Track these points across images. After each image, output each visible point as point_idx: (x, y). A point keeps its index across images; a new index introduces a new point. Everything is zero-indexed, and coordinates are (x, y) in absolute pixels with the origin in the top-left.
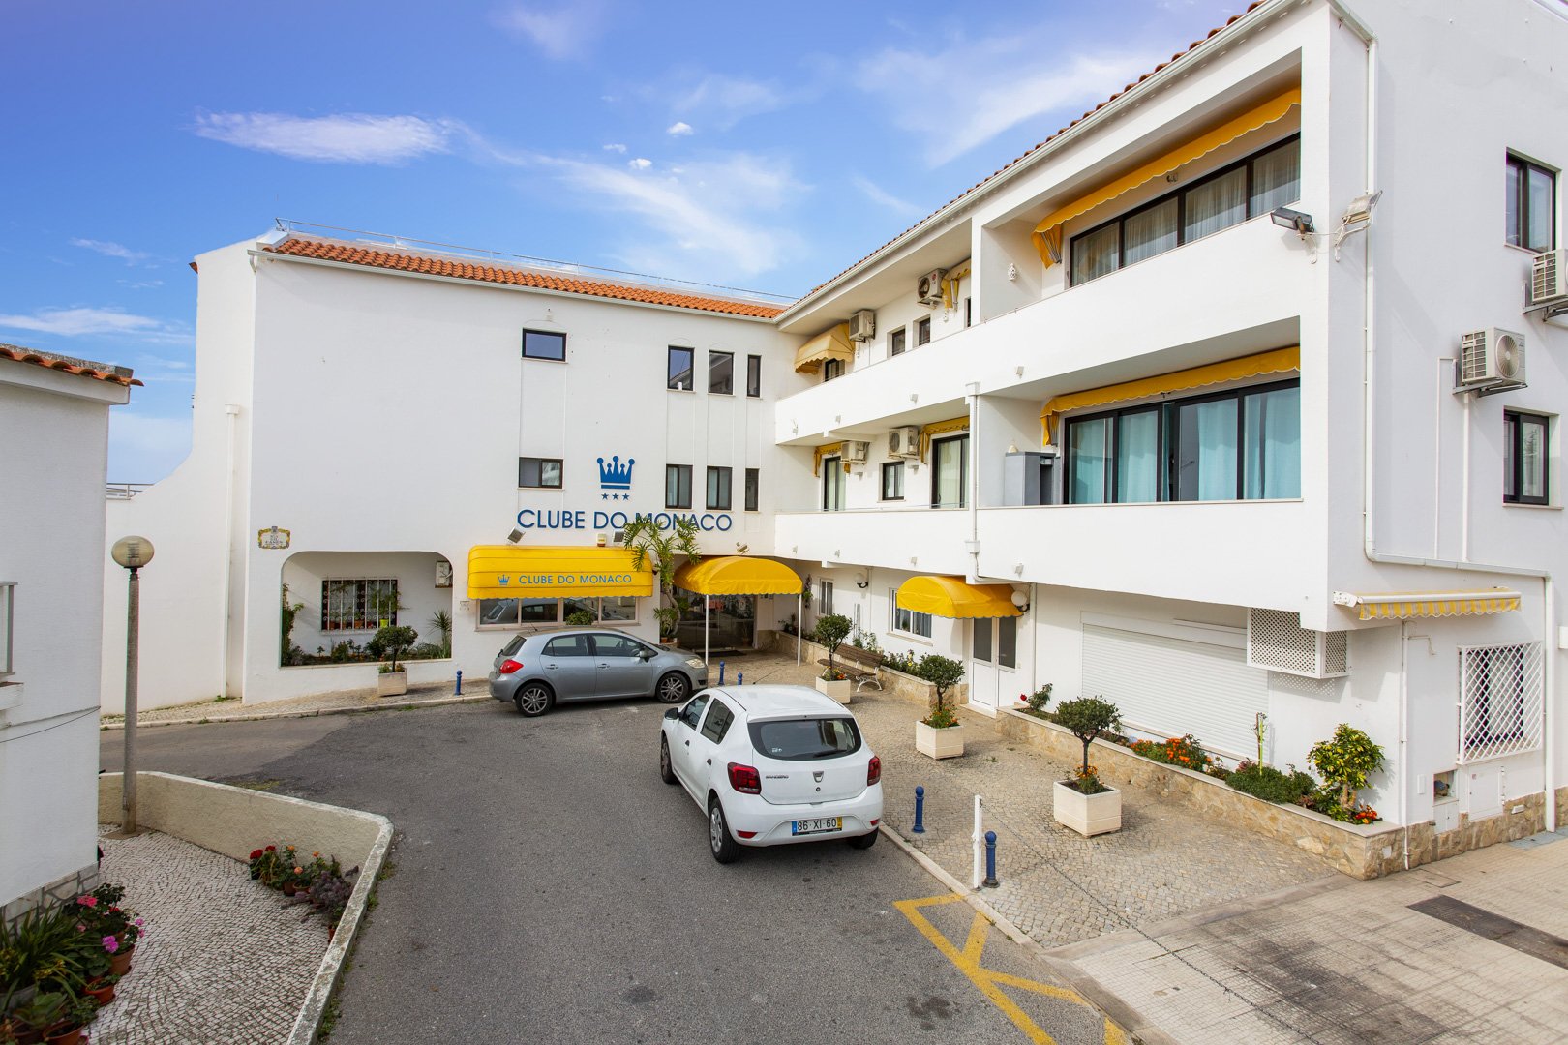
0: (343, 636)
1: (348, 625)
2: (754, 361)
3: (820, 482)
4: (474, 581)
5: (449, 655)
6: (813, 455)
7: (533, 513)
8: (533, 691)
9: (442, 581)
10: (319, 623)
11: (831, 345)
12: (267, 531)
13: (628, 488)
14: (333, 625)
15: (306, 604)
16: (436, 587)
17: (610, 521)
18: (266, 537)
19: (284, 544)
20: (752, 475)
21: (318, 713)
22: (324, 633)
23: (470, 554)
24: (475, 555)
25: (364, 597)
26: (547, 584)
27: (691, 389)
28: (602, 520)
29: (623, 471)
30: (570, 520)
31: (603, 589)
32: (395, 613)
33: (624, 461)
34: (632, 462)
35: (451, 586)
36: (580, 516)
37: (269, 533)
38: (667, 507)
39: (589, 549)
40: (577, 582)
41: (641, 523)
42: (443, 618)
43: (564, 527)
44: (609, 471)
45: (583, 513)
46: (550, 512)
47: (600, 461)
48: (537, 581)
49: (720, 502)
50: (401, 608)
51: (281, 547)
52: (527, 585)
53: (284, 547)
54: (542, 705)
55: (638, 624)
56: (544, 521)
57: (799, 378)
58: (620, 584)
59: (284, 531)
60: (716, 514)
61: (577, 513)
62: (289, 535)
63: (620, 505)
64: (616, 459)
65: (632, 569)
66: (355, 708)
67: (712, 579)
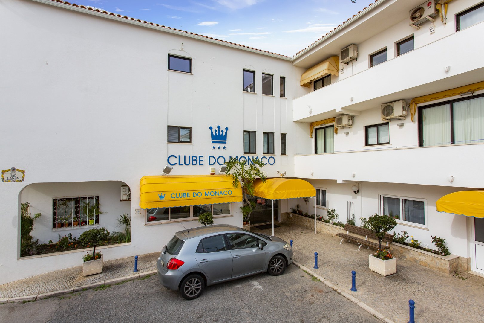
0: (65, 232)
1: (70, 224)
2: (282, 79)
3: (313, 140)
4: (144, 198)
5: (129, 241)
6: (309, 127)
7: (176, 157)
8: (192, 281)
9: (124, 197)
10: (51, 224)
11: (329, 66)
12: (8, 171)
13: (225, 143)
14: (60, 225)
15: (42, 213)
16: (121, 201)
17: (217, 161)
18: (7, 175)
19: (21, 179)
20: (283, 136)
21: (36, 298)
22: (54, 230)
23: (141, 181)
24: (144, 182)
25: (79, 207)
26: (187, 198)
27: (254, 92)
28: (212, 161)
29: (222, 134)
30: (196, 160)
31: (217, 199)
32: (98, 216)
33: (223, 128)
34: (227, 129)
35: (130, 199)
36: (201, 158)
37: (10, 172)
38: (245, 153)
39: (206, 176)
40: (203, 196)
41: (232, 162)
42: (125, 218)
43: (193, 164)
44: (216, 133)
45: (203, 156)
46: (185, 156)
47: (211, 128)
48: (181, 196)
49: (270, 151)
50: (101, 213)
51: (18, 181)
52: (176, 199)
53: (21, 181)
54: (197, 289)
55: (232, 216)
56: (182, 162)
57: (302, 89)
58: (226, 196)
59: (20, 171)
60: (268, 156)
61: (200, 157)
62: (24, 173)
63: (221, 152)
64: (219, 127)
65: (232, 187)
66: (65, 291)
67: (275, 191)
